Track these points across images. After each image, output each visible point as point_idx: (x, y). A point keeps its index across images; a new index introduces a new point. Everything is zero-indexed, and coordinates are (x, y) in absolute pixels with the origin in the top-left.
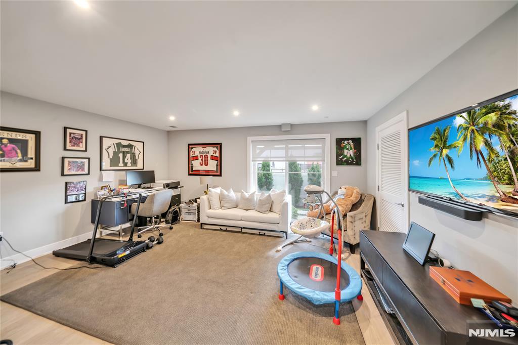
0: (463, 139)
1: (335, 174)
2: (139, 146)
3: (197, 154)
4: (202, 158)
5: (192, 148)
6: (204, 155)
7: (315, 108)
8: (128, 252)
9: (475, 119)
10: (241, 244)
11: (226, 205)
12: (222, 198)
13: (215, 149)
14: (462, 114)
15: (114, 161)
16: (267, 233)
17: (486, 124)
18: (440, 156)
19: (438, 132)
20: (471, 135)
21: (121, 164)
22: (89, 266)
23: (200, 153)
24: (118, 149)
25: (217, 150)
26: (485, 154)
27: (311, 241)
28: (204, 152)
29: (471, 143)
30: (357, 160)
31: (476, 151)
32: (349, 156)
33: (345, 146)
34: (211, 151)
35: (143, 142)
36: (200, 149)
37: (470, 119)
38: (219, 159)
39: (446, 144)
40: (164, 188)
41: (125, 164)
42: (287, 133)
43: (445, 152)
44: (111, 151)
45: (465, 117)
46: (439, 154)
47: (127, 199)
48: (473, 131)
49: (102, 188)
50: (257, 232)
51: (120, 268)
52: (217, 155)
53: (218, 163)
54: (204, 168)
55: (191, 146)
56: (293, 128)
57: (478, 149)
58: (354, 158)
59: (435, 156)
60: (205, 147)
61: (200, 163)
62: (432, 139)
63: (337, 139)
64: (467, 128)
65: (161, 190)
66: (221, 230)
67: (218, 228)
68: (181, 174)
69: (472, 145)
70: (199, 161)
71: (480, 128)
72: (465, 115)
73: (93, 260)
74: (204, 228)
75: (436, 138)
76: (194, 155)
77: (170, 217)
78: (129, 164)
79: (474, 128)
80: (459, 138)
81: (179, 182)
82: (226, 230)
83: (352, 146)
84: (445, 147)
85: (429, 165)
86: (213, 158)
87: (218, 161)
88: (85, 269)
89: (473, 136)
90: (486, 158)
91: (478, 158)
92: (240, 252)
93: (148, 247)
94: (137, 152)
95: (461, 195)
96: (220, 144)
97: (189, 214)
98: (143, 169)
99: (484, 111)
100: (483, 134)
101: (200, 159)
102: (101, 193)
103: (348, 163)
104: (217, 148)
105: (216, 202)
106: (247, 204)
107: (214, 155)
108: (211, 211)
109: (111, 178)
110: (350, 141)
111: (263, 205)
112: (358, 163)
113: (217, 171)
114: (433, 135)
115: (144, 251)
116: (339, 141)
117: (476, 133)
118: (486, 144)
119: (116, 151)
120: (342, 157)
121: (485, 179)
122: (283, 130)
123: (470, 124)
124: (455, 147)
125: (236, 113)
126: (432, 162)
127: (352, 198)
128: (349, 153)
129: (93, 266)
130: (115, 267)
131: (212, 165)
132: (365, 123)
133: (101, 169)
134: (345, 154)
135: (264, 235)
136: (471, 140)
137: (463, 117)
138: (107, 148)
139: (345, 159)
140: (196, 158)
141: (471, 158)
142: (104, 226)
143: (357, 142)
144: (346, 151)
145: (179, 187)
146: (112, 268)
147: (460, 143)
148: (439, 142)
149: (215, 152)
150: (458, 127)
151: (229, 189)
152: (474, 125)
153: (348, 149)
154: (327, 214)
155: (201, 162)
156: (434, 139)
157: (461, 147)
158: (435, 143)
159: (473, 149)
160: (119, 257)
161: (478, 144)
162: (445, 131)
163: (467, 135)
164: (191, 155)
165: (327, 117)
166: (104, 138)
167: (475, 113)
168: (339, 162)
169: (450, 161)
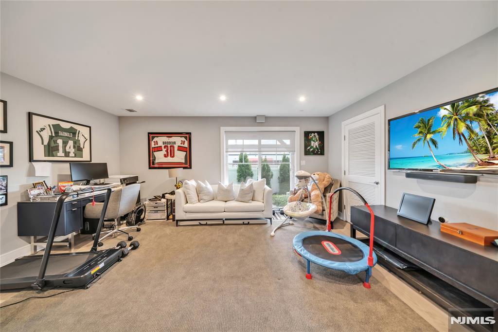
0: (446, 126)
1: (303, 163)
2: (84, 131)
3: (160, 144)
4: (167, 149)
5: (153, 138)
6: (169, 146)
7: (302, 99)
8: (102, 265)
9: (458, 111)
10: (233, 236)
11: (204, 197)
12: (199, 191)
13: (183, 139)
14: (445, 107)
15: (51, 150)
16: (251, 222)
17: (467, 114)
18: (424, 140)
19: (423, 121)
20: (454, 122)
21: (61, 153)
22: (39, 295)
23: (164, 143)
24: (57, 133)
25: (185, 140)
26: (467, 135)
27: (293, 224)
28: (170, 143)
29: (454, 128)
30: (321, 151)
31: (459, 133)
32: (315, 147)
33: (312, 138)
34: (178, 141)
35: (90, 127)
36: (165, 139)
37: (453, 111)
38: (188, 151)
39: (430, 130)
40: (122, 184)
41: (67, 154)
42: (261, 124)
43: (429, 136)
44: (46, 135)
45: (449, 110)
46: (423, 138)
47: (79, 198)
48: (456, 119)
49: (35, 186)
50: (241, 222)
51: (96, 287)
52: (186, 145)
53: (186, 154)
54: (169, 159)
55: (151, 135)
56: (268, 120)
57: (460, 132)
58: (319, 148)
59: (419, 140)
60: (171, 137)
61: (165, 155)
62: (416, 127)
63: (305, 132)
64: (451, 118)
65: (118, 186)
66: (201, 224)
67: (197, 223)
68: (140, 167)
69: (455, 129)
70: (164, 152)
71: (462, 117)
72: (449, 107)
73: (46, 285)
74: (179, 226)
75: (421, 127)
76: (156, 146)
77: (133, 217)
78: (72, 154)
79: (457, 117)
80: (443, 125)
81: (137, 177)
82: (206, 224)
83: (318, 138)
84: (429, 132)
85: (413, 147)
86: (180, 149)
87: (187, 152)
88: (33, 301)
89: (456, 123)
90: (467, 137)
91: (460, 138)
92: (237, 244)
93: (124, 255)
94: (82, 140)
95: (444, 166)
96: (190, 134)
97: (156, 212)
98: (91, 161)
99: (466, 104)
100: (465, 121)
101: (164, 150)
102: (35, 192)
103: (315, 153)
104: (186, 138)
105: (193, 195)
106: (225, 195)
107: (182, 145)
108: (187, 205)
109: (46, 172)
110: (316, 134)
111: (246, 194)
112: (322, 153)
113: (186, 163)
114: (417, 124)
115: (119, 260)
116: (307, 134)
117: (459, 121)
118: (467, 128)
119: (54, 135)
120: (309, 148)
121: (466, 152)
122: (257, 121)
123: (453, 114)
124: (439, 132)
125: (223, 98)
126: (416, 146)
127: (324, 182)
128: (315, 144)
129: (46, 293)
130: (87, 288)
131: (180, 157)
132: (327, 119)
133: (31, 159)
134: (312, 145)
135: (248, 224)
136: (454, 126)
137: (447, 110)
138: (39, 130)
139: (312, 149)
140: (159, 149)
141: (454, 139)
142: (39, 237)
143: (321, 135)
144: (312, 142)
145: (137, 182)
146: (82, 291)
147: (444, 128)
148: (423, 129)
149: (183, 142)
150: (442, 117)
151: (205, 181)
152: (457, 115)
153: (314, 141)
154: (305, 198)
155: (166, 153)
156: (419, 127)
157: (445, 131)
158: (419, 130)
159: (456, 132)
160: (92, 273)
161: (460, 128)
162: (429, 120)
163: (451, 122)
164: (153, 145)
165: (303, 111)
166: (34, 117)
167: (458, 106)
168: (307, 153)
169: (434, 142)
